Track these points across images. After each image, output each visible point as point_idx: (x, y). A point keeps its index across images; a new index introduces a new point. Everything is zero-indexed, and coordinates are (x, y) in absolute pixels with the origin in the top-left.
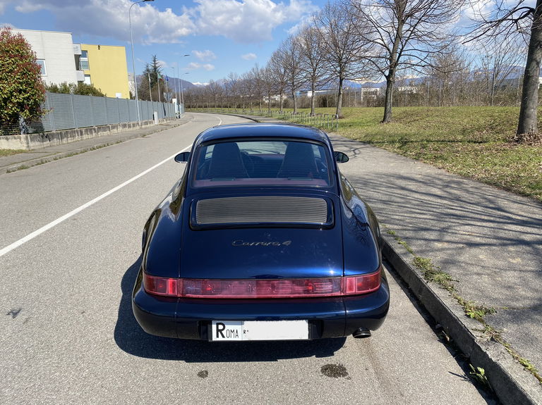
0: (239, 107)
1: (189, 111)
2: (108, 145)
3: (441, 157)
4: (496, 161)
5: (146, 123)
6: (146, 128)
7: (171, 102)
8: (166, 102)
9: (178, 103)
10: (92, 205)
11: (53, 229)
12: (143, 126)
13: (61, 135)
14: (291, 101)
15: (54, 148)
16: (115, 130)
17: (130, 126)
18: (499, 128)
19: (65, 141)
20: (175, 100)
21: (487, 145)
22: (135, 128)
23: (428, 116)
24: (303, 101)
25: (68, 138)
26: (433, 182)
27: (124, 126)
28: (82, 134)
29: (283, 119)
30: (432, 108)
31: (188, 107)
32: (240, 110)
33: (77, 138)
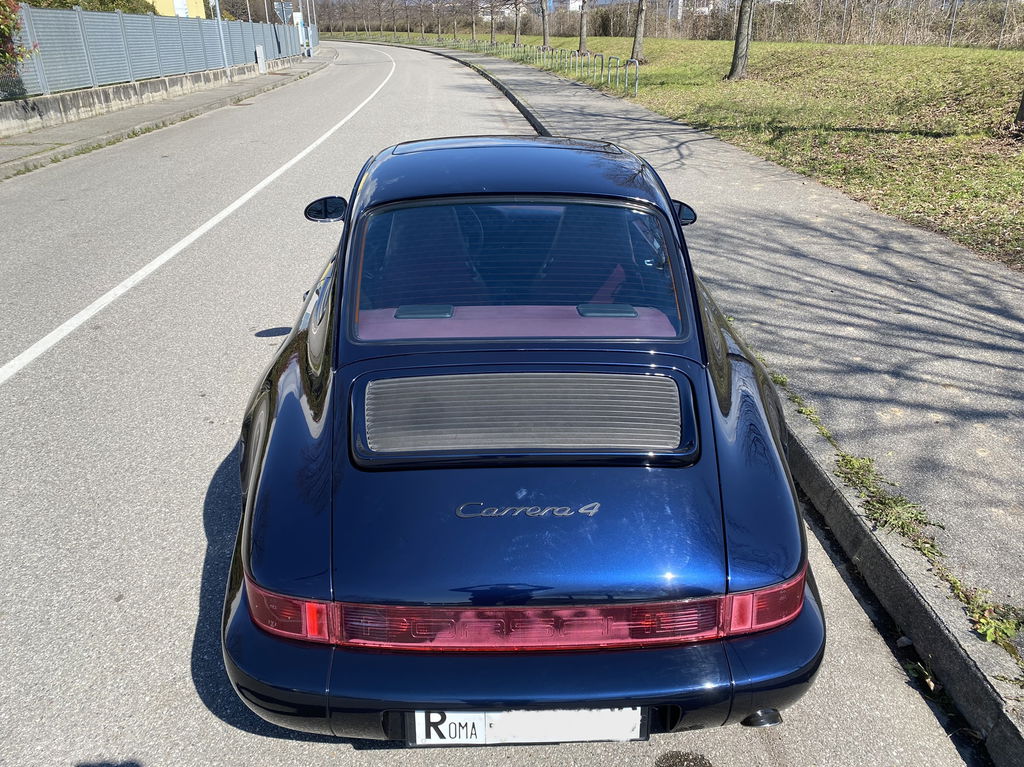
0: (429, 30)
1: (328, 39)
2: (164, 125)
3: (860, 171)
4: (977, 184)
5: (241, 71)
6: (241, 83)
7: (291, 21)
8: (280, 23)
9: (306, 24)
10: (135, 288)
11: (50, 353)
12: (236, 78)
13: (64, 104)
14: (536, 20)
15: (50, 132)
16: (177, 88)
17: (207, 80)
18: (973, 100)
19: (72, 115)
20: (298, 17)
21: (951, 141)
22: (219, 83)
23: (822, 65)
24: (561, 19)
25: (78, 108)
26: (854, 237)
27: (196, 79)
28: (107, 99)
29: (522, 60)
30: (830, 47)
31: (326, 30)
32: (432, 38)
33: (99, 107)
